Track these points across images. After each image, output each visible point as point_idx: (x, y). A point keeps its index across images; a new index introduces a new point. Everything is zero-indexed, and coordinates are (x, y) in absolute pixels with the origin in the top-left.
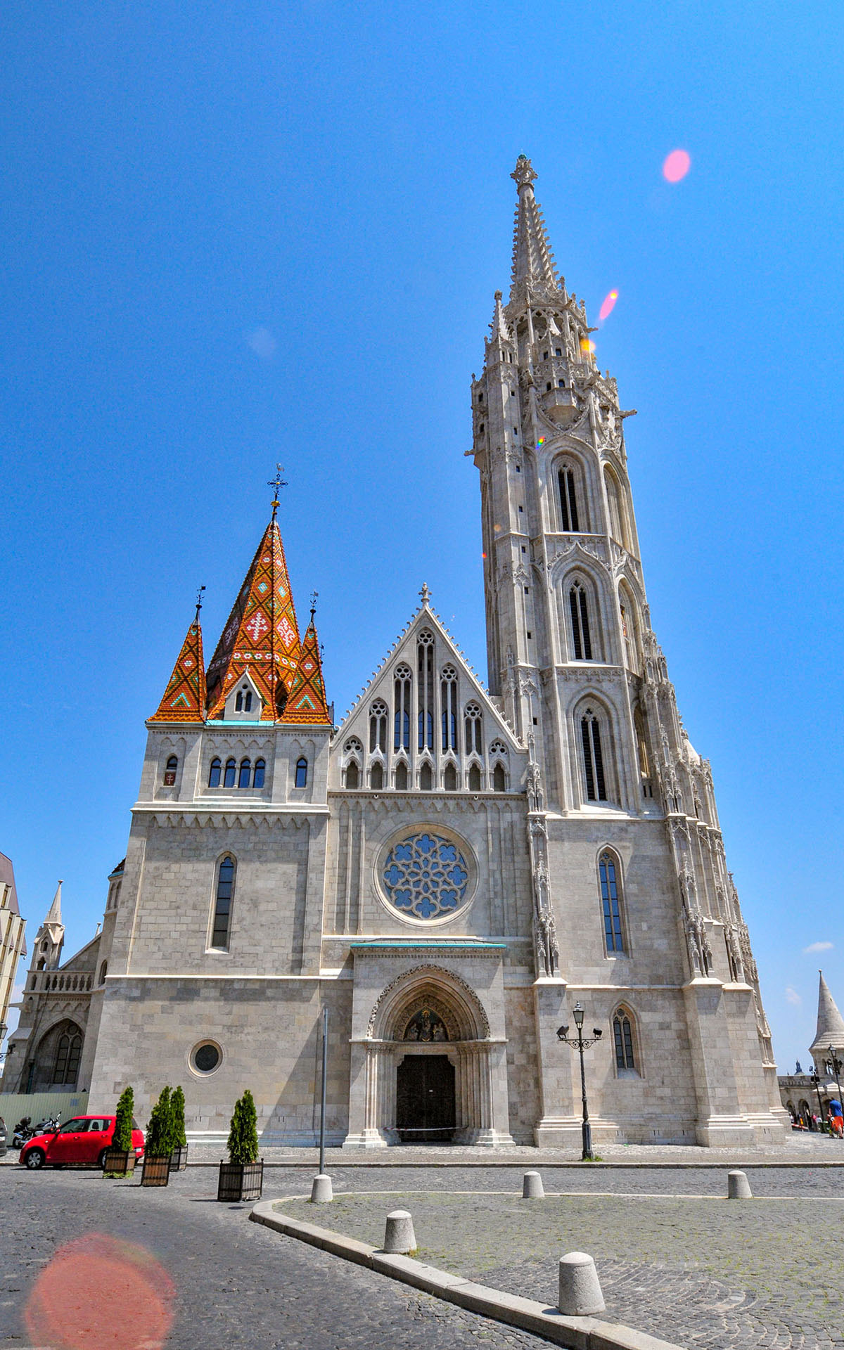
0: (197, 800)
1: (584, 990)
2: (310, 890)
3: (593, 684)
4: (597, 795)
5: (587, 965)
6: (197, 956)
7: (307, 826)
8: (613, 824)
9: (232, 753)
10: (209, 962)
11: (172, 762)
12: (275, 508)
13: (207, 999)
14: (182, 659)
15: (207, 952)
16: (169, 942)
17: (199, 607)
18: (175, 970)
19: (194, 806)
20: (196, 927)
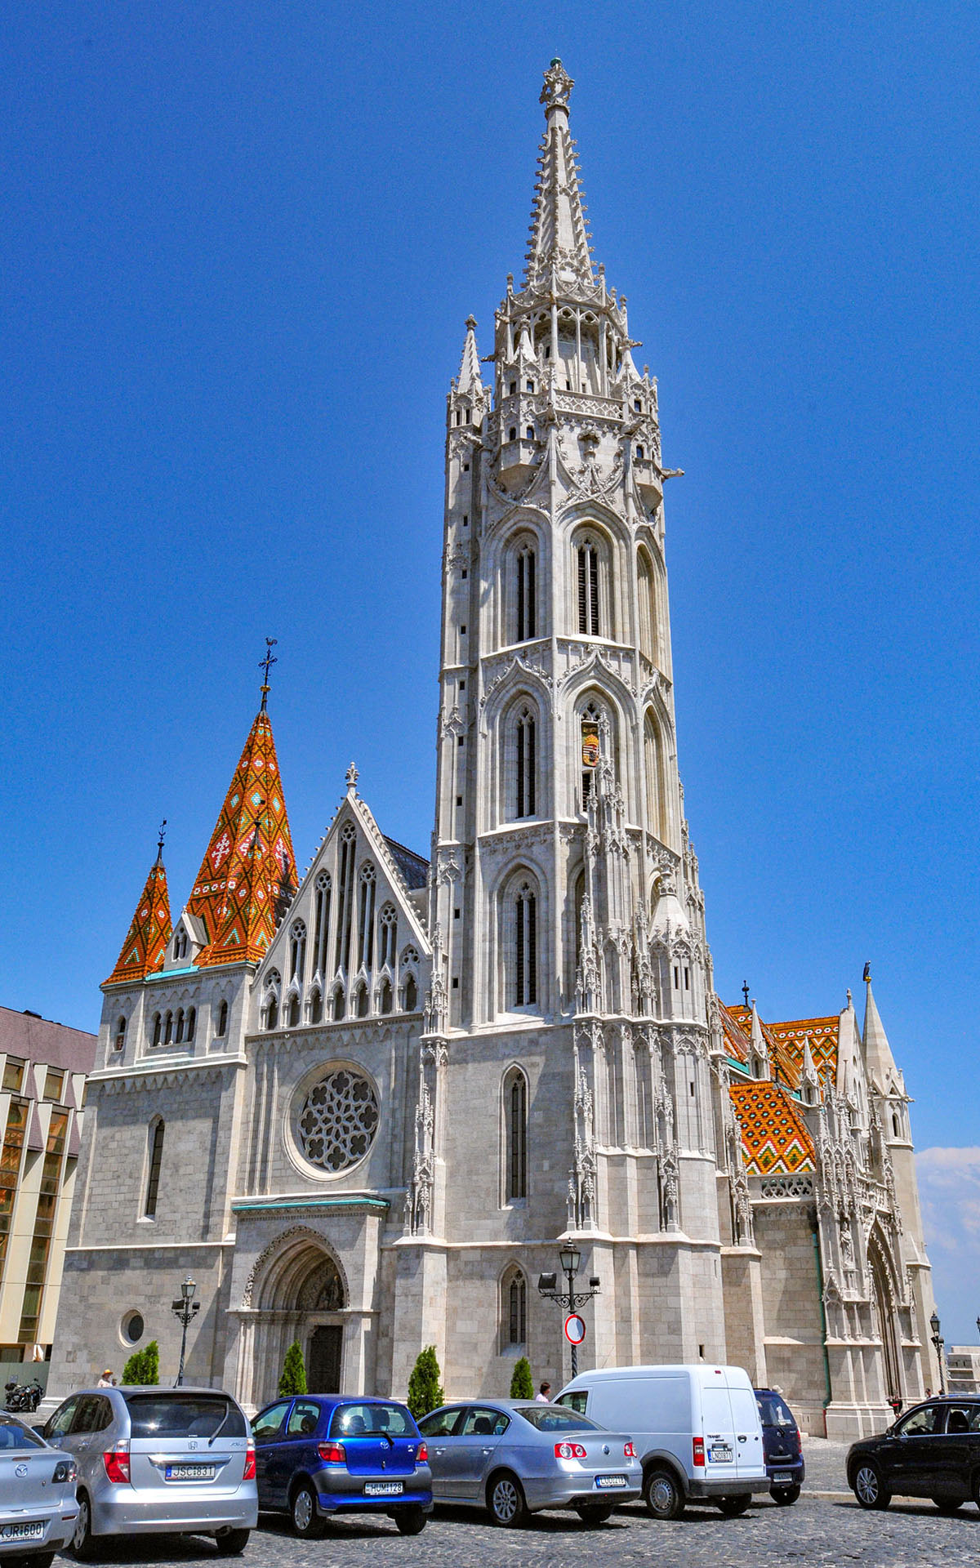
0: (138, 1062)
1: (473, 1248)
2: (219, 1150)
3: (522, 851)
4: (526, 999)
5: (479, 1218)
6: (130, 1225)
7: (220, 1077)
8: (522, 1035)
9: (169, 1007)
10: (139, 1232)
11: (123, 1025)
12: (265, 693)
13: (134, 1269)
14: (139, 910)
15: (138, 1221)
16: (111, 1212)
17: (161, 845)
18: (111, 1241)
19: (133, 1070)
20: (129, 1196)
